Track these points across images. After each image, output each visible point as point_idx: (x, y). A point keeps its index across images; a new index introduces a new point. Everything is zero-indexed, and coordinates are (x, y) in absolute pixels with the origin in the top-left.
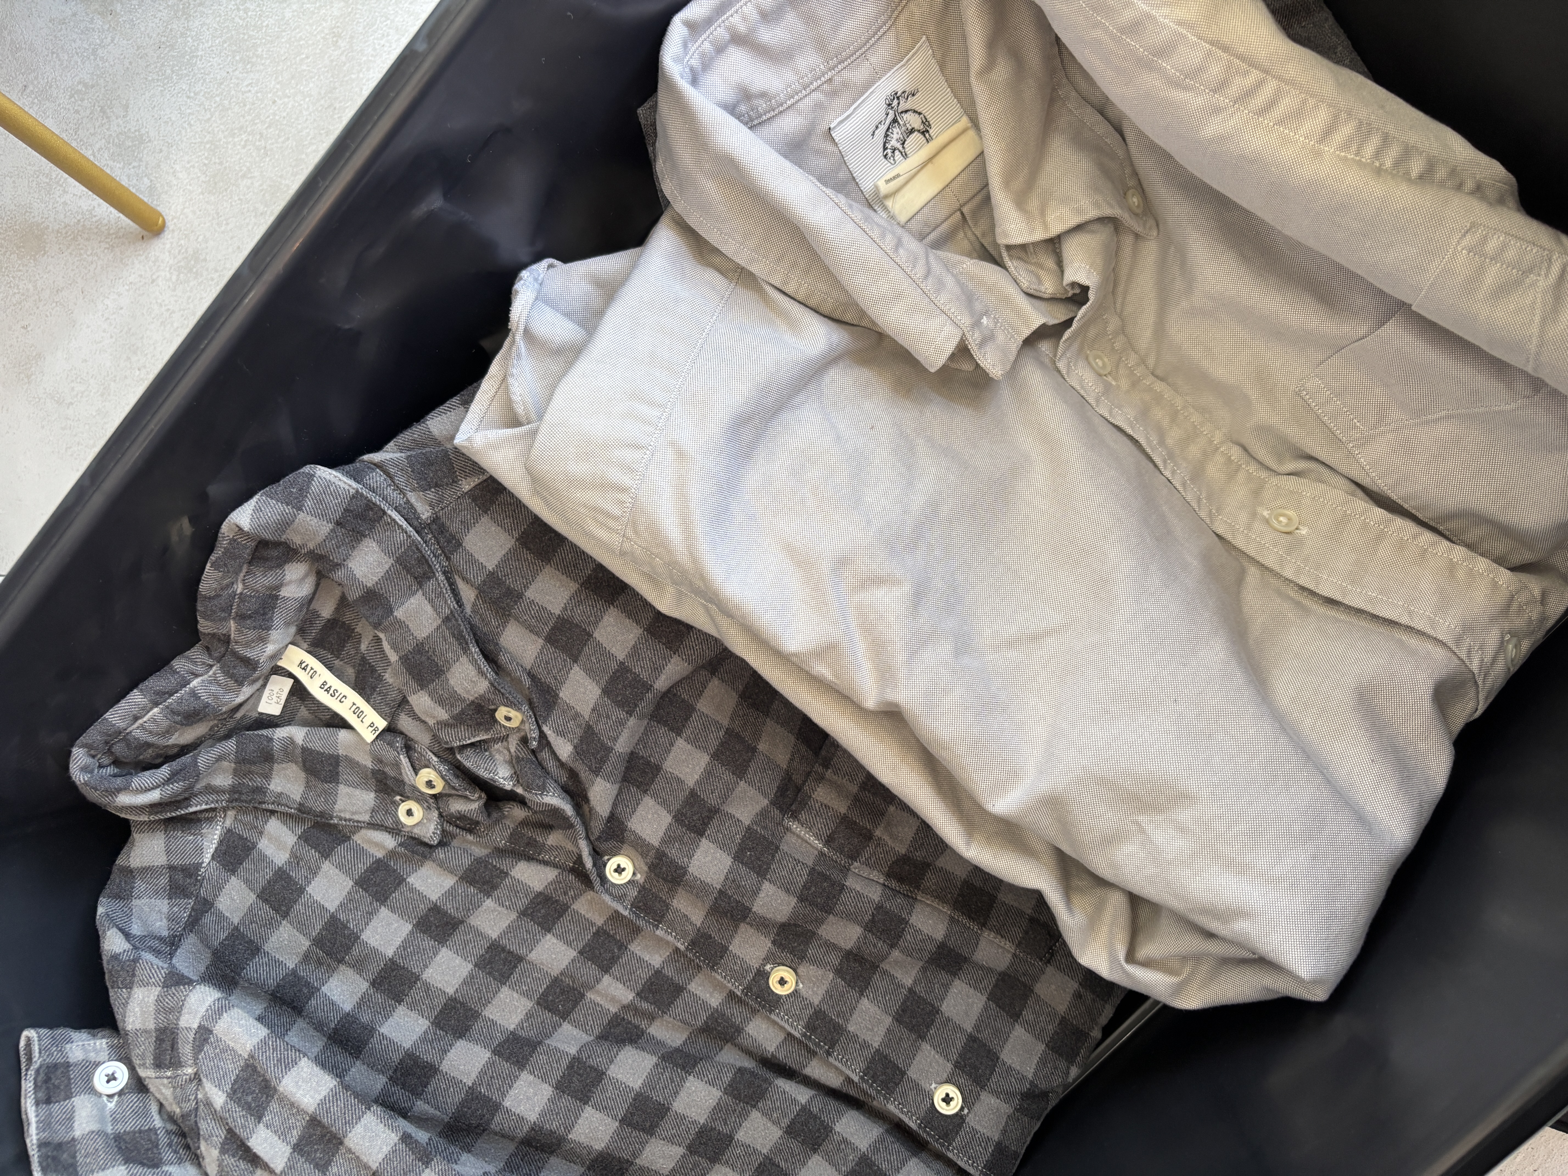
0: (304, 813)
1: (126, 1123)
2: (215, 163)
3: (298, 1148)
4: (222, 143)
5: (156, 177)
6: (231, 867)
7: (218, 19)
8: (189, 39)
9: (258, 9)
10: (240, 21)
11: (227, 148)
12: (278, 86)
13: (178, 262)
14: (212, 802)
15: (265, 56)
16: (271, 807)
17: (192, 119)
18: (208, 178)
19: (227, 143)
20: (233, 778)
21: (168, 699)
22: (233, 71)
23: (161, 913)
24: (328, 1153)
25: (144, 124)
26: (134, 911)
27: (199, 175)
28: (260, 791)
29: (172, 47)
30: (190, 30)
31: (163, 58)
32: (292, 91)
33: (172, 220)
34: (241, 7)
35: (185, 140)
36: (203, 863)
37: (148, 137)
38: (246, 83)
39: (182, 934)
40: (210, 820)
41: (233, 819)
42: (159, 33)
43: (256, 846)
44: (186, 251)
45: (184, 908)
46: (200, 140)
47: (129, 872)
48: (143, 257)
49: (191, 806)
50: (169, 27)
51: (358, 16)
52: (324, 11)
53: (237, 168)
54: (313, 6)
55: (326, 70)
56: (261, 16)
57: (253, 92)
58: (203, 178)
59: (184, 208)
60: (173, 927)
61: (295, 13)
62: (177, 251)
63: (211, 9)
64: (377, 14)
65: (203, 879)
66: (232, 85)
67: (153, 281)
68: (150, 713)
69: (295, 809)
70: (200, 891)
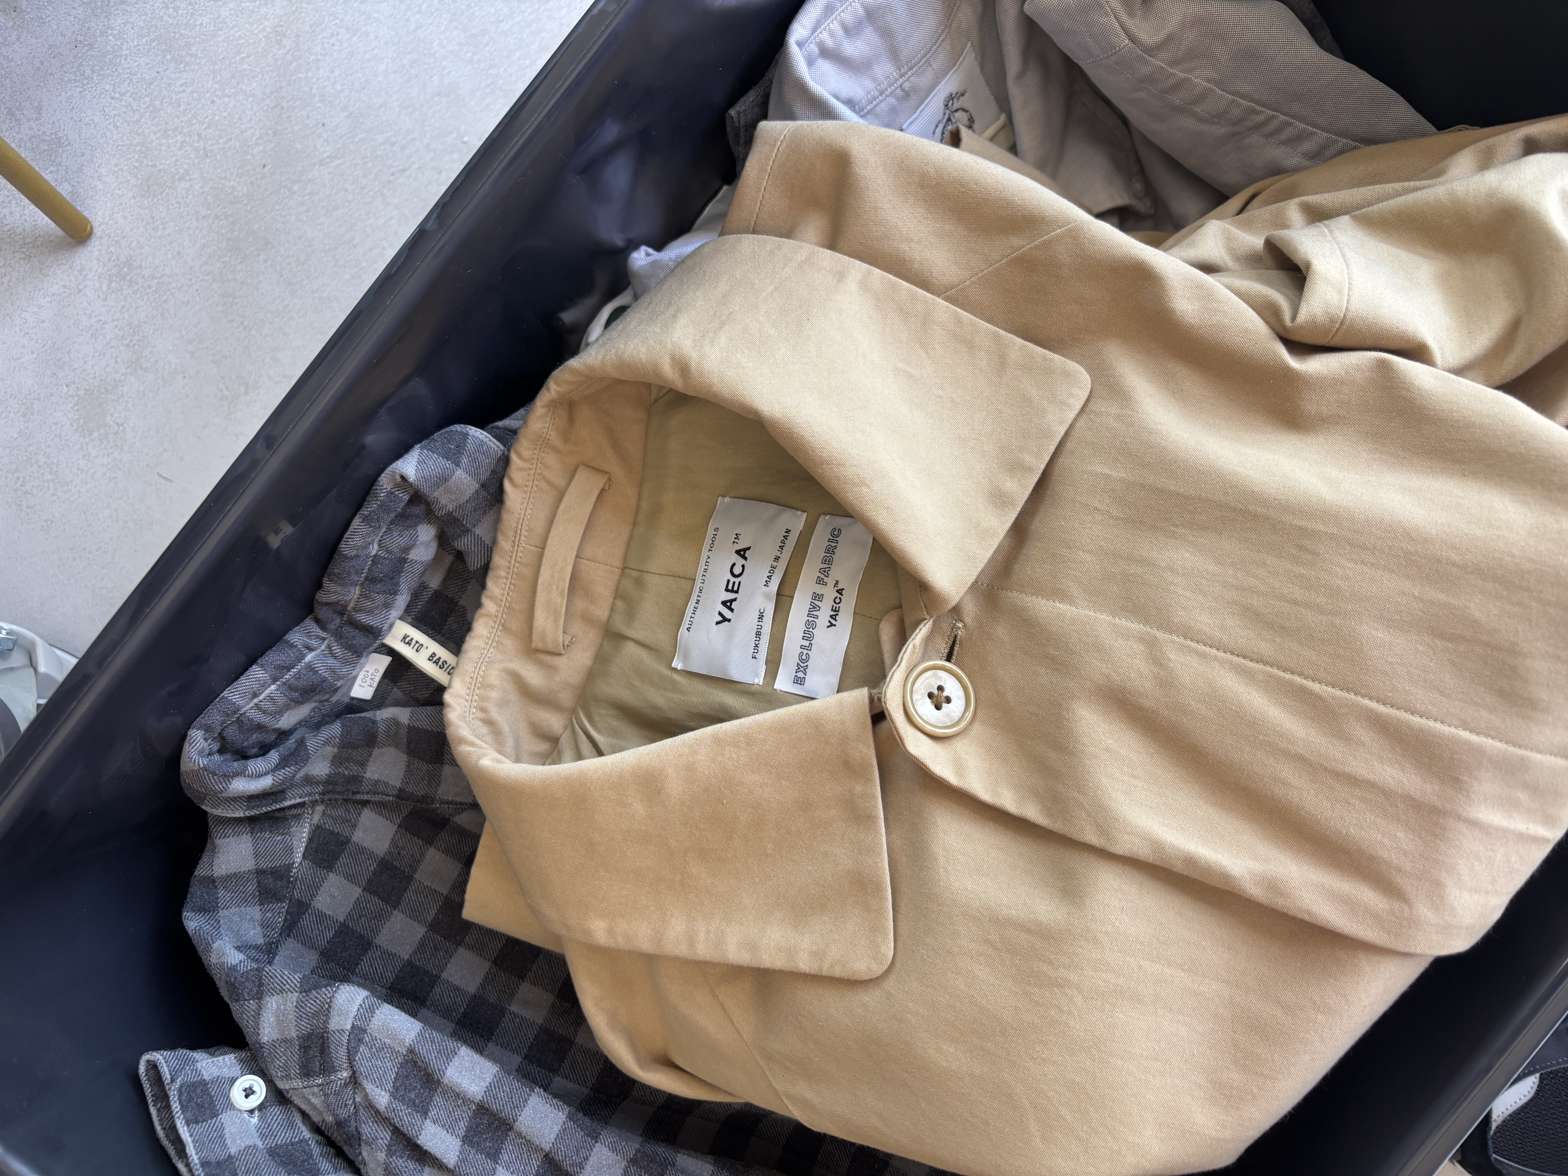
0: (403, 799)
1: (275, 1136)
2: (147, 166)
3: (467, 1140)
4: (154, 145)
5: (78, 182)
6: (326, 864)
7: (144, 17)
8: (111, 38)
9: (189, 8)
10: (169, 19)
11: (161, 150)
12: (217, 86)
13: (108, 271)
14: (306, 795)
15: (200, 55)
16: (365, 797)
17: (119, 121)
18: (139, 182)
19: (160, 145)
20: (330, 767)
21: (286, 674)
22: (165, 71)
23: (253, 921)
24: (497, 1141)
25: (62, 127)
26: (222, 922)
27: (129, 178)
28: (356, 779)
29: (91, 46)
30: (112, 29)
31: (80, 58)
32: (233, 90)
33: (100, 226)
34: (171, 6)
35: (111, 142)
36: (294, 863)
37: (66, 140)
38: (179, 83)
39: (279, 940)
40: (297, 817)
41: (321, 814)
42: (74, 32)
43: (350, 840)
44: (118, 258)
45: (278, 912)
46: (128, 142)
47: (211, 882)
48: (67, 267)
49: (285, 799)
50: (87, 25)
51: (303, 14)
52: (265, 10)
53: (173, 170)
54: (253, 4)
55: (271, 68)
56: (194, 14)
57: (188, 91)
58: (133, 181)
59: (113, 214)
60: (268, 933)
61: (233, 12)
62: (107, 258)
63: (135, 7)
64: (324, 13)
65: (296, 881)
66: (162, 85)
67: (80, 291)
68: (267, 691)
69: (393, 796)
70: (293, 893)
